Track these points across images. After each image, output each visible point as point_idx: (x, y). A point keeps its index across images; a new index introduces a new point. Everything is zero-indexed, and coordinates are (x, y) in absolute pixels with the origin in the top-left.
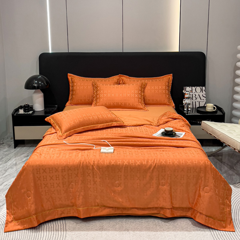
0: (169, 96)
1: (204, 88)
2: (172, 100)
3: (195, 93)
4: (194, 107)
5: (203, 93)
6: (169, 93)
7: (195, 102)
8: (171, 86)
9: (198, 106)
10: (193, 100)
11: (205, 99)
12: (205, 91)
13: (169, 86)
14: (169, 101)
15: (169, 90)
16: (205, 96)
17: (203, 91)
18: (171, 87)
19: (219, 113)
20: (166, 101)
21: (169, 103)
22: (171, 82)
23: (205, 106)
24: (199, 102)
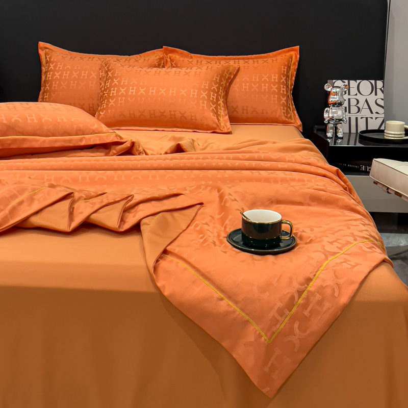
0: (287, 101)
1: (380, 84)
2: (296, 112)
3: (356, 97)
4: (353, 130)
5: (376, 97)
6: (287, 92)
7: (357, 118)
8: (296, 78)
9: (362, 127)
10: (349, 112)
11: (381, 111)
12: (383, 92)
13: (288, 76)
14: (287, 112)
15: (287, 87)
16: (381, 103)
17: (379, 91)
18: (294, 78)
20: (279, 112)
21: (286, 117)
22: (294, 68)
23: (382, 128)
24: (367, 118)
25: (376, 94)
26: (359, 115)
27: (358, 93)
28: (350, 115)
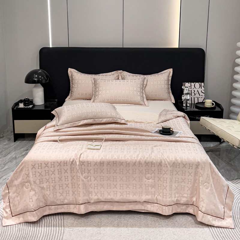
1: (203, 84)
3: (193, 89)
4: (193, 102)
5: (202, 89)
7: (194, 98)
9: (196, 102)
11: (203, 95)
12: (204, 87)
16: (203, 91)
17: (202, 87)
19: (218, 109)
23: (204, 101)
24: (198, 98)
25: (201, 88)
26: (195, 96)
27: (195, 88)
28: (191, 96)
